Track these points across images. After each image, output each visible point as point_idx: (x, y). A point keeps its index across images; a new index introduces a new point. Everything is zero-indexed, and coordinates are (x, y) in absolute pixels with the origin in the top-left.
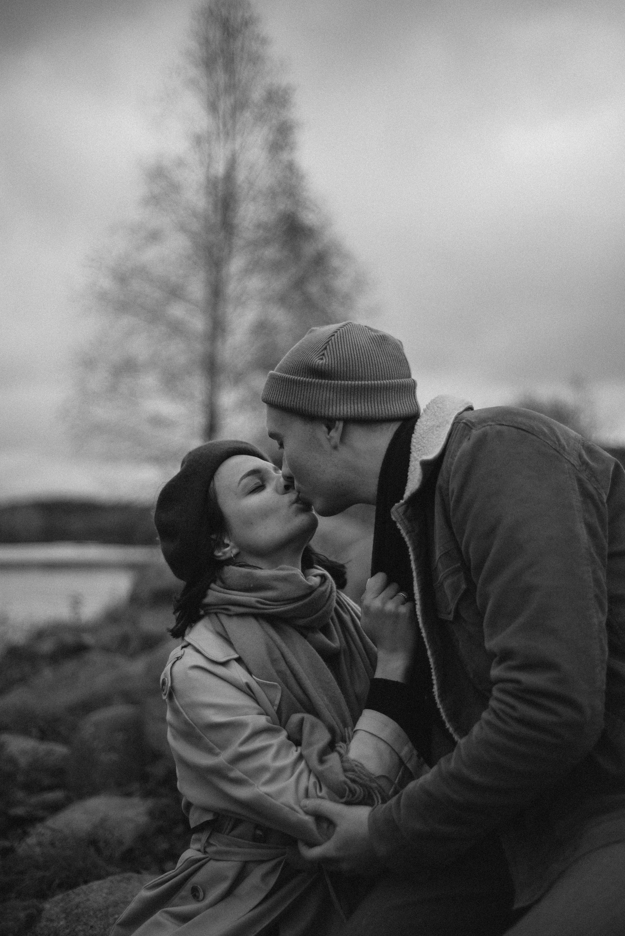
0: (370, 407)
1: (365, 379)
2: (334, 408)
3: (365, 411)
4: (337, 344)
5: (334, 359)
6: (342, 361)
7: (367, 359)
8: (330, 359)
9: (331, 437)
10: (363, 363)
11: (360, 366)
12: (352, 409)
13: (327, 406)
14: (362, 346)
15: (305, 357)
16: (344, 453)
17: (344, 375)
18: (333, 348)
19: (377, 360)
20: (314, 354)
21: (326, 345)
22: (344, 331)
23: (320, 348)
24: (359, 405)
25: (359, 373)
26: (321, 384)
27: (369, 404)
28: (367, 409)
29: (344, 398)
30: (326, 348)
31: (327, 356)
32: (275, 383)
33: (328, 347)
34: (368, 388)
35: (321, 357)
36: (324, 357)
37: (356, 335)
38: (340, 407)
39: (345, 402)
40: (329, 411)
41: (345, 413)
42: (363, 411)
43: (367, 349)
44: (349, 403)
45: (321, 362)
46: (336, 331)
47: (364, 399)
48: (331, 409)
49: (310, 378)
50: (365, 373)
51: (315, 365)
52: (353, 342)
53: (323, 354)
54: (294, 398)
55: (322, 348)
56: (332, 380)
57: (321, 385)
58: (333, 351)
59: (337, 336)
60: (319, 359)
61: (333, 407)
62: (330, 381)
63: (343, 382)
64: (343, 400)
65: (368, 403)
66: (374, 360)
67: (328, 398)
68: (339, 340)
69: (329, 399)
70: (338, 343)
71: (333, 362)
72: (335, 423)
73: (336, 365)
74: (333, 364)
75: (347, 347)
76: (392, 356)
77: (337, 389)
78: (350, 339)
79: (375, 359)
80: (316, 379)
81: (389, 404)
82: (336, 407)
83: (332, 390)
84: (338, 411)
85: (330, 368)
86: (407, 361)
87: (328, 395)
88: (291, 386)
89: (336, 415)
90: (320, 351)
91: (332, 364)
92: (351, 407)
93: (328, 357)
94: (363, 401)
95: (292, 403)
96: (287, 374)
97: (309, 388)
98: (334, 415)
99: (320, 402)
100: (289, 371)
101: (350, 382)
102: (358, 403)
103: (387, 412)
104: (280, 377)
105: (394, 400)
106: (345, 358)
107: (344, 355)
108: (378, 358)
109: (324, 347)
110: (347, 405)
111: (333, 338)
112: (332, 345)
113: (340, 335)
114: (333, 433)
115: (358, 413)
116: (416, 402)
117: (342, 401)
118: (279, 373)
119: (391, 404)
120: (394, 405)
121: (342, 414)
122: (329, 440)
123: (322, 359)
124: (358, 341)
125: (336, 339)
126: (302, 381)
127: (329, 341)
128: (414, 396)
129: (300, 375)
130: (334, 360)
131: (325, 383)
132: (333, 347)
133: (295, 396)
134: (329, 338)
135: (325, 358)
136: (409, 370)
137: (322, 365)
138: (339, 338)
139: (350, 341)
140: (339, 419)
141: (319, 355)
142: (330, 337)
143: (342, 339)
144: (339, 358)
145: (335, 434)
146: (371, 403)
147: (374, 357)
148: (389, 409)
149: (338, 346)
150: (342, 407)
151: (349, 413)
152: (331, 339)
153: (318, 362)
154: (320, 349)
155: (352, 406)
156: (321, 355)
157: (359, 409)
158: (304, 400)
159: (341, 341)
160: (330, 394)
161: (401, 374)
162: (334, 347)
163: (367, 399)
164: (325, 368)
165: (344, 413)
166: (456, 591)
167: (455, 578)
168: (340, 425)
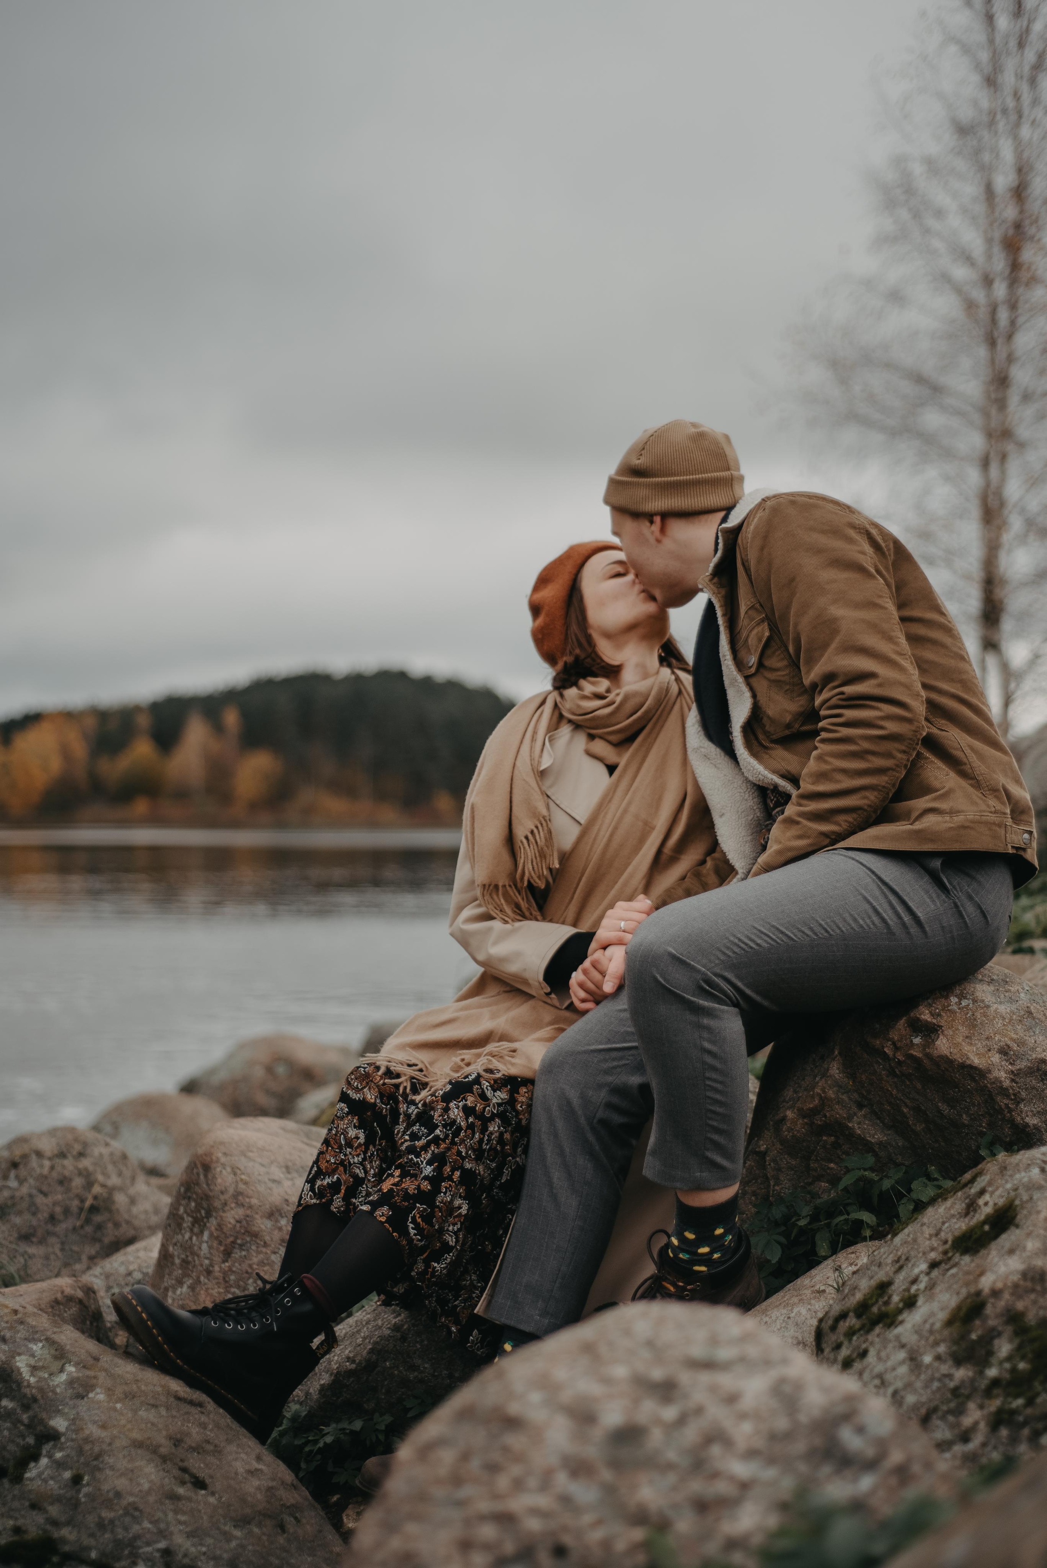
0: (683, 501)
1: (677, 474)
3: (679, 505)
4: (654, 443)
6: (657, 459)
8: (647, 459)
9: (654, 532)
11: (673, 463)
12: (670, 503)
13: (645, 502)
16: (668, 543)
17: (658, 472)
18: (651, 449)
19: (691, 456)
20: (634, 454)
21: (643, 446)
24: (673, 500)
25: (672, 470)
26: (639, 482)
27: (683, 498)
28: (680, 503)
29: (658, 494)
30: (644, 449)
31: (647, 456)
33: (646, 447)
34: (681, 483)
35: (639, 457)
36: (643, 457)
37: (674, 432)
38: (657, 502)
40: (649, 507)
43: (682, 445)
44: (663, 499)
45: (640, 461)
46: (655, 431)
47: (677, 494)
48: (650, 505)
49: (631, 478)
51: (634, 465)
52: (670, 440)
53: (643, 455)
55: (641, 449)
56: (648, 478)
57: (639, 484)
59: (656, 437)
60: (637, 460)
61: (651, 503)
62: (646, 479)
63: (657, 479)
65: (681, 497)
69: (646, 496)
70: (656, 443)
71: (649, 461)
72: (654, 518)
73: (651, 464)
74: (649, 463)
75: (664, 445)
77: (652, 486)
78: (668, 437)
79: (689, 455)
80: (635, 478)
82: (654, 503)
83: (648, 487)
84: (657, 506)
85: (646, 467)
88: (619, 486)
90: (638, 452)
91: (653, 462)
94: (676, 496)
97: (633, 487)
98: (652, 511)
99: (639, 499)
101: (663, 479)
102: (672, 498)
103: (700, 505)
105: (708, 493)
106: (660, 456)
107: (660, 454)
108: (692, 454)
110: (662, 501)
111: (652, 438)
112: (650, 446)
113: (659, 434)
114: (655, 528)
115: (675, 507)
117: (658, 497)
120: (708, 497)
121: (661, 508)
122: (653, 534)
123: (639, 459)
124: (675, 438)
125: (654, 440)
126: (625, 481)
127: (646, 442)
129: (623, 475)
130: (650, 459)
131: (642, 481)
134: (646, 439)
137: (641, 465)
139: (668, 439)
140: (658, 514)
141: (637, 456)
142: (650, 437)
144: (655, 456)
145: (657, 529)
147: (688, 453)
148: (703, 501)
149: (656, 445)
150: (659, 503)
151: (667, 508)
152: (650, 439)
153: (636, 462)
154: (639, 449)
155: (666, 501)
156: (639, 455)
157: (677, 503)
158: (627, 499)
160: (647, 492)
162: (652, 446)
163: (681, 494)
164: (642, 467)
166: (760, 640)
167: (760, 628)
168: (657, 519)
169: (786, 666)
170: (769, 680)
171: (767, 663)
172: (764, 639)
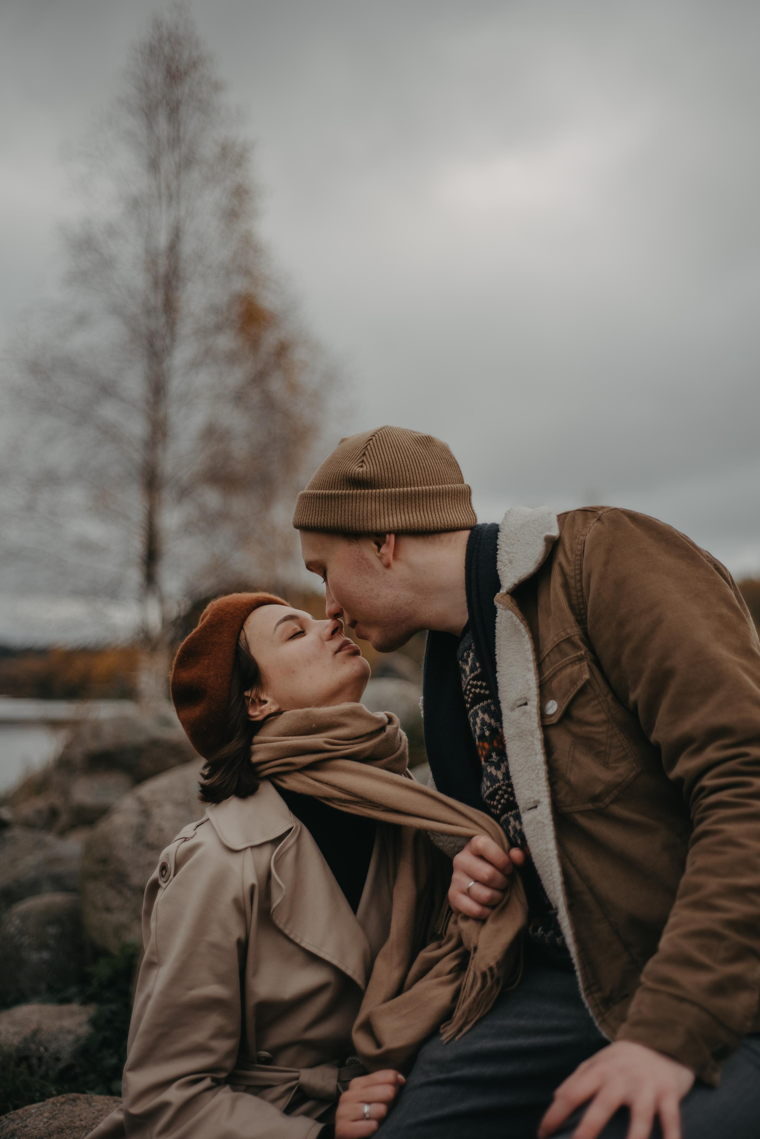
0: (423, 516)
1: (414, 484)
2: (382, 520)
3: (418, 521)
4: (376, 448)
5: (376, 464)
6: (385, 467)
7: (414, 462)
8: (371, 466)
9: (382, 554)
10: (409, 467)
11: (407, 470)
12: (403, 519)
13: (374, 518)
14: (406, 448)
15: (341, 467)
16: (399, 569)
17: (389, 482)
18: (373, 454)
19: (425, 463)
20: (352, 462)
21: (364, 450)
22: (383, 433)
23: (357, 454)
24: (411, 515)
25: (406, 478)
26: (364, 494)
27: (422, 513)
28: (419, 519)
29: (392, 508)
30: (364, 454)
31: (367, 463)
32: (309, 503)
33: (367, 452)
34: (419, 495)
35: (360, 464)
36: (364, 464)
37: (397, 437)
38: (388, 518)
39: (394, 511)
40: (376, 524)
41: (396, 524)
42: (416, 521)
43: (413, 451)
44: (398, 514)
45: (361, 470)
46: (373, 434)
47: (415, 508)
48: (378, 521)
49: (350, 490)
50: (413, 478)
51: (355, 474)
52: (395, 444)
53: (363, 461)
54: (334, 516)
55: (360, 455)
56: (377, 489)
57: (364, 497)
58: (374, 456)
59: (376, 440)
60: (358, 467)
61: (380, 520)
62: (374, 491)
63: (389, 490)
64: (392, 511)
65: (420, 512)
66: (422, 463)
67: (373, 510)
68: (379, 444)
69: (375, 511)
70: (378, 448)
71: (375, 469)
72: (385, 537)
73: (379, 471)
74: (376, 471)
75: (389, 451)
76: (441, 459)
77: (383, 498)
78: (391, 441)
79: (424, 462)
80: (358, 490)
81: (444, 512)
82: (384, 519)
83: (377, 500)
84: (387, 523)
85: (372, 475)
86: (458, 465)
87: (373, 507)
88: (328, 502)
89: (385, 528)
90: (357, 458)
91: (374, 470)
92: (401, 517)
93: (369, 463)
94: (414, 510)
95: (332, 521)
96: (321, 490)
97: (351, 501)
98: (383, 527)
99: (365, 515)
100: (324, 486)
101: (397, 489)
102: (409, 512)
103: (443, 522)
104: (314, 495)
105: (449, 507)
106: (388, 463)
107: (387, 460)
108: (426, 461)
109: (362, 453)
110: (397, 516)
111: (371, 442)
112: (372, 450)
113: (379, 438)
114: (383, 550)
115: (410, 524)
116: (473, 511)
117: (390, 512)
118: (311, 491)
119: (446, 512)
120: (450, 513)
121: (391, 526)
122: (380, 558)
123: (362, 466)
124: (401, 443)
125: (375, 443)
126: (341, 495)
127: (367, 446)
128: (470, 504)
129: (338, 488)
130: (376, 466)
131: (368, 493)
132: (372, 452)
133: (335, 513)
134: (366, 443)
135: (366, 465)
136: (461, 475)
137: (363, 473)
138: (378, 441)
139: (392, 444)
140: (390, 533)
141: (357, 463)
142: (368, 442)
143: (382, 442)
144: (381, 463)
145: (387, 550)
146: (424, 512)
147: (421, 460)
148: (445, 518)
149: (379, 451)
150: (391, 519)
151: (400, 525)
152: (369, 444)
153: (357, 470)
154: (358, 456)
155: (403, 516)
156: (360, 462)
157: (411, 519)
158: (346, 516)
159: (381, 445)
160: (376, 505)
161: (453, 479)
162: (374, 451)
163: (419, 507)
164: (367, 476)
165: (394, 525)
166: (573, 683)
167: (576, 668)
168: (391, 539)
169: (604, 722)
170: (575, 736)
171: (578, 713)
172: (580, 684)
